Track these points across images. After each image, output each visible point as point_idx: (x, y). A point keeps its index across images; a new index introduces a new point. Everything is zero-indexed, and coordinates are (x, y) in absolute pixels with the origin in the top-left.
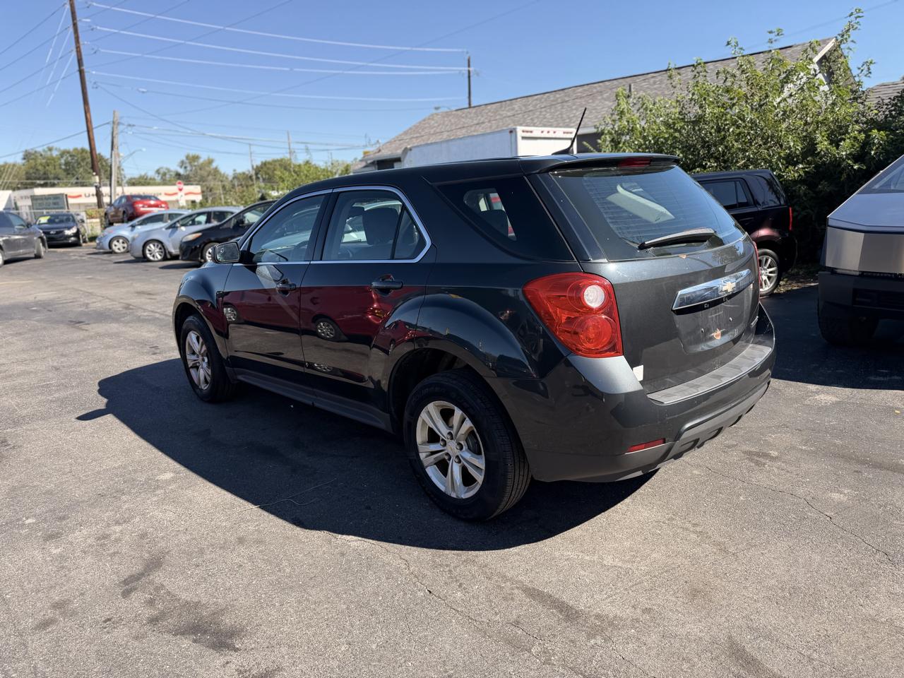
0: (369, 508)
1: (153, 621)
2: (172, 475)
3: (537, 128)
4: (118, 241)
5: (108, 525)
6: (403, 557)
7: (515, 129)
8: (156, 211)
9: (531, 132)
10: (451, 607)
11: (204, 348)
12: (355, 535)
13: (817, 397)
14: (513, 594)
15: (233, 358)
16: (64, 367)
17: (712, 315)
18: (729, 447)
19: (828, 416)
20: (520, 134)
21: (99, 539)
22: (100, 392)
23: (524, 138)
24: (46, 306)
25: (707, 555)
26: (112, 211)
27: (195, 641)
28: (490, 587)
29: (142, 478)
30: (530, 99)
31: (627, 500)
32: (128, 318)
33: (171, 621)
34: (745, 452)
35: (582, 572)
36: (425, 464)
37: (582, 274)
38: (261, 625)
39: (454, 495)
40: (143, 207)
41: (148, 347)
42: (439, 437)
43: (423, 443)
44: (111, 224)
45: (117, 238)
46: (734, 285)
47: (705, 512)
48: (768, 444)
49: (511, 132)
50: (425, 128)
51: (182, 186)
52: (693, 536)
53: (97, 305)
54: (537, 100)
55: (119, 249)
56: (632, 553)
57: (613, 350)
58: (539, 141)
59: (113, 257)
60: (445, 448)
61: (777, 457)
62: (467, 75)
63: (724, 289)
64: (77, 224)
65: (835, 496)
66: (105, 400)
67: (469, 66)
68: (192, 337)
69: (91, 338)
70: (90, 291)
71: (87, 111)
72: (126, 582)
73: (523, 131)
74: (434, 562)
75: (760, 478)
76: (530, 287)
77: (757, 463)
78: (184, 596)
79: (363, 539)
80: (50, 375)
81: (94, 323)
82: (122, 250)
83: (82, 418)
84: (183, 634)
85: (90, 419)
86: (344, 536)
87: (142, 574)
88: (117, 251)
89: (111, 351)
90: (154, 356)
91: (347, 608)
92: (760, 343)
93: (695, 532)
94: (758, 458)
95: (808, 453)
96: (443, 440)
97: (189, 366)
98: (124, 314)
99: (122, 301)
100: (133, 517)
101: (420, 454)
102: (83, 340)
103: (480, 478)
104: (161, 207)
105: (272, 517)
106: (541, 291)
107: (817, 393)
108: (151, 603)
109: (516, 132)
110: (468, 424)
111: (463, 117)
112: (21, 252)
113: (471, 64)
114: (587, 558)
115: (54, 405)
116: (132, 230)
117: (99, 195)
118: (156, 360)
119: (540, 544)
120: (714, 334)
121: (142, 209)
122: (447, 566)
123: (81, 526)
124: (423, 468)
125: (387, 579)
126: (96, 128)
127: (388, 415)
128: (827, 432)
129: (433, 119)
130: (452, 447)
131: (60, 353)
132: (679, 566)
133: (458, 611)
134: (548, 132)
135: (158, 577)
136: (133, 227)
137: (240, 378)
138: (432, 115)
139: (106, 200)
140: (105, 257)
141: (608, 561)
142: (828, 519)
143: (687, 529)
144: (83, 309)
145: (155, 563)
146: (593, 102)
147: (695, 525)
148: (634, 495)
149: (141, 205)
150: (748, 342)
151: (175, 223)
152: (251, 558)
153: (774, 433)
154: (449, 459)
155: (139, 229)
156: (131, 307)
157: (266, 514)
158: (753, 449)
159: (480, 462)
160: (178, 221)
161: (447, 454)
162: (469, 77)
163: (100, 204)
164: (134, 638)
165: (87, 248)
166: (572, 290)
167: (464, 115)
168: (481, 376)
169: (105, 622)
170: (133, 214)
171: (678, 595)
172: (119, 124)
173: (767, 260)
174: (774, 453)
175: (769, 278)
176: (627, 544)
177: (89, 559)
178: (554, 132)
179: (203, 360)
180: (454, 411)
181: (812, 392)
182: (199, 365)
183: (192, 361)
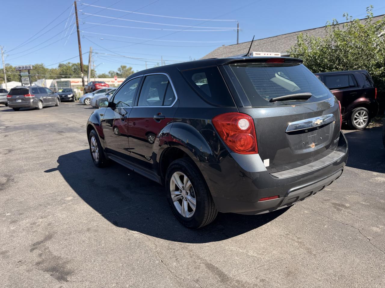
0: (148, 219)
1: (38, 264)
2: (72, 198)
3: (262, 52)
4: (87, 100)
5: (38, 218)
6: (155, 243)
7: (252, 53)
8: (104, 88)
9: (260, 54)
10: (169, 270)
11: (96, 144)
12: (138, 231)
13: (376, 178)
14: (200, 266)
15: (106, 148)
16: (48, 150)
17: (310, 135)
18: (325, 200)
19: (380, 188)
21: (31, 224)
22: (58, 161)
24: (52, 125)
25: (300, 254)
26: (87, 88)
27: (51, 275)
28: (191, 261)
29: (59, 198)
30: (262, 40)
31: (269, 224)
32: (81, 131)
33: (45, 265)
34: (333, 204)
35: (236, 258)
36: (173, 201)
37: (238, 113)
38: (82, 270)
39: (184, 216)
40: (99, 86)
41: (84, 143)
42: (179, 188)
43: (173, 191)
44: (86, 93)
45: (87, 99)
46: (322, 121)
47: (305, 232)
48: (346, 201)
50: (216, 53)
51: (116, 78)
52: (296, 244)
53: (71, 125)
54: (264, 41)
55: (88, 103)
56: (263, 250)
57: (253, 151)
59: (85, 107)
60: (181, 194)
61: (349, 207)
62: (237, 31)
63: (316, 123)
64: (73, 93)
65: (375, 229)
66: (58, 164)
67: (238, 27)
68: (93, 139)
69: (64, 138)
70: (71, 119)
71: (80, 47)
72: (34, 245)
74: (169, 247)
75: (338, 217)
76: (216, 119)
77: (338, 209)
78: (55, 253)
79: (141, 233)
80: (42, 153)
81: (67, 132)
82: (89, 104)
83: (46, 172)
84: (48, 271)
85: (49, 172)
86: (133, 231)
87: (42, 242)
88: (87, 104)
89: (69, 144)
90: (85, 147)
91: (122, 266)
92: (339, 151)
93: (298, 242)
94: (339, 207)
95: (366, 206)
96: (180, 190)
97: (92, 151)
98: (80, 129)
99: (81, 124)
100: (49, 215)
101: (172, 196)
102: (60, 139)
103: (194, 209)
104: (106, 86)
105: (105, 220)
106: (220, 121)
107: (377, 176)
108: (40, 255)
109: (253, 54)
110: (189, 183)
111: (232, 49)
112: (50, 103)
113: (239, 26)
114: (241, 251)
115: (38, 166)
116: (93, 96)
117: (83, 81)
118: (85, 148)
119: (220, 242)
120: (311, 145)
121: (99, 87)
122: (174, 249)
123: (27, 218)
124: (173, 203)
125: (145, 253)
126: (83, 54)
127: (160, 177)
128: (377, 196)
129: (219, 50)
130: (184, 193)
131: (49, 144)
132: (285, 259)
133: (171, 272)
134: (268, 54)
135: (48, 244)
136: (94, 94)
137: (109, 157)
138: (219, 48)
139: (86, 84)
140: (82, 106)
141: (251, 253)
142: (368, 240)
143: (294, 240)
144: (65, 127)
145: (49, 237)
146: (290, 41)
147: (298, 238)
148: (272, 221)
149: (98, 85)
150: (333, 150)
151: (109, 93)
152: (89, 238)
153: (350, 195)
154: (183, 199)
155: (96, 95)
156: (84, 126)
157: (103, 218)
158: (337, 202)
159: (194, 201)
160: (110, 92)
161: (182, 196)
162: (238, 32)
163: (83, 85)
164: (27, 271)
165: (76, 102)
166: (233, 121)
167: (232, 48)
168: (194, 161)
169: (18, 262)
170: (95, 89)
171: (280, 274)
172: (92, 52)
173: (363, 113)
174: (348, 205)
175: (364, 121)
176: (262, 245)
177: (24, 233)
178: (270, 54)
179: (97, 149)
180: (184, 176)
181: (375, 176)
182: (95, 151)
183: (93, 149)
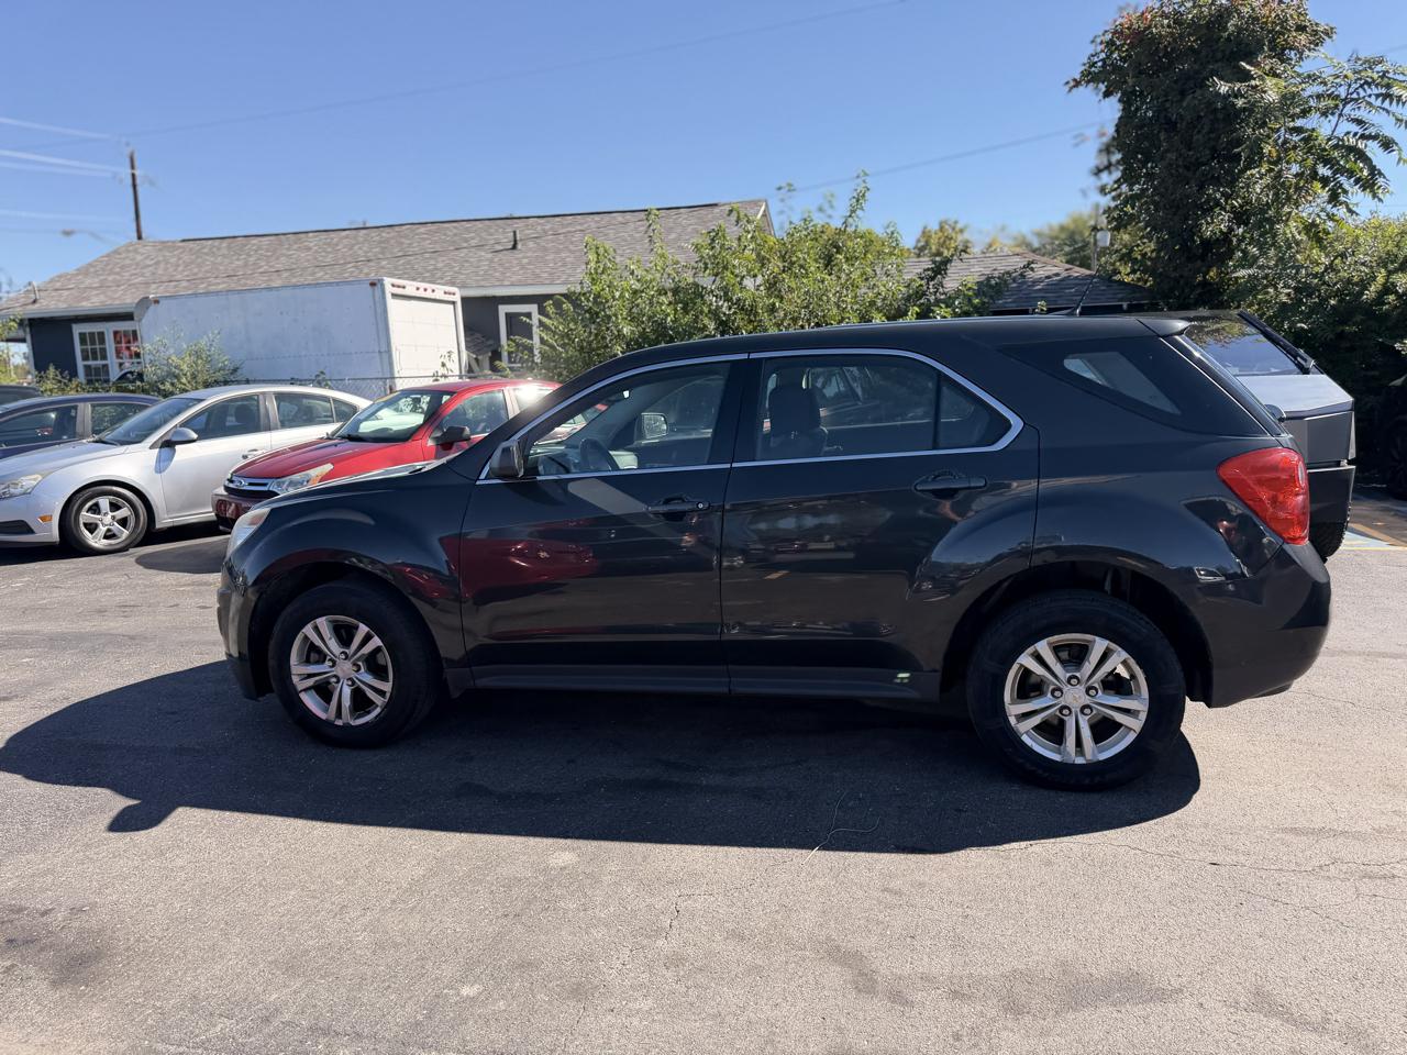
3: (412, 283)
6: (1116, 844)
7: (380, 281)
9: (404, 287)
10: (1264, 869)
11: (374, 644)
20: (389, 289)
23: (395, 296)
36: (1020, 733)
39: (1080, 761)
42: (1051, 686)
43: (1015, 702)
49: (373, 284)
58: (413, 302)
60: (1060, 700)
62: (129, 181)
67: (133, 167)
72: (864, 991)
73: (393, 285)
79: (1034, 842)
86: (1006, 846)
96: (1057, 689)
97: (300, 687)
101: (1010, 719)
103: (1135, 722)
109: (382, 285)
110: (1119, 658)
125: (1150, 868)
130: (1073, 695)
133: (1276, 870)
134: (425, 290)
135: (893, 968)
145: (847, 957)
154: (1069, 714)
159: (1139, 703)
161: (1064, 709)
162: (134, 186)
178: (433, 290)
179: (357, 669)
180: (1090, 643)
182: (338, 682)
183: (310, 676)
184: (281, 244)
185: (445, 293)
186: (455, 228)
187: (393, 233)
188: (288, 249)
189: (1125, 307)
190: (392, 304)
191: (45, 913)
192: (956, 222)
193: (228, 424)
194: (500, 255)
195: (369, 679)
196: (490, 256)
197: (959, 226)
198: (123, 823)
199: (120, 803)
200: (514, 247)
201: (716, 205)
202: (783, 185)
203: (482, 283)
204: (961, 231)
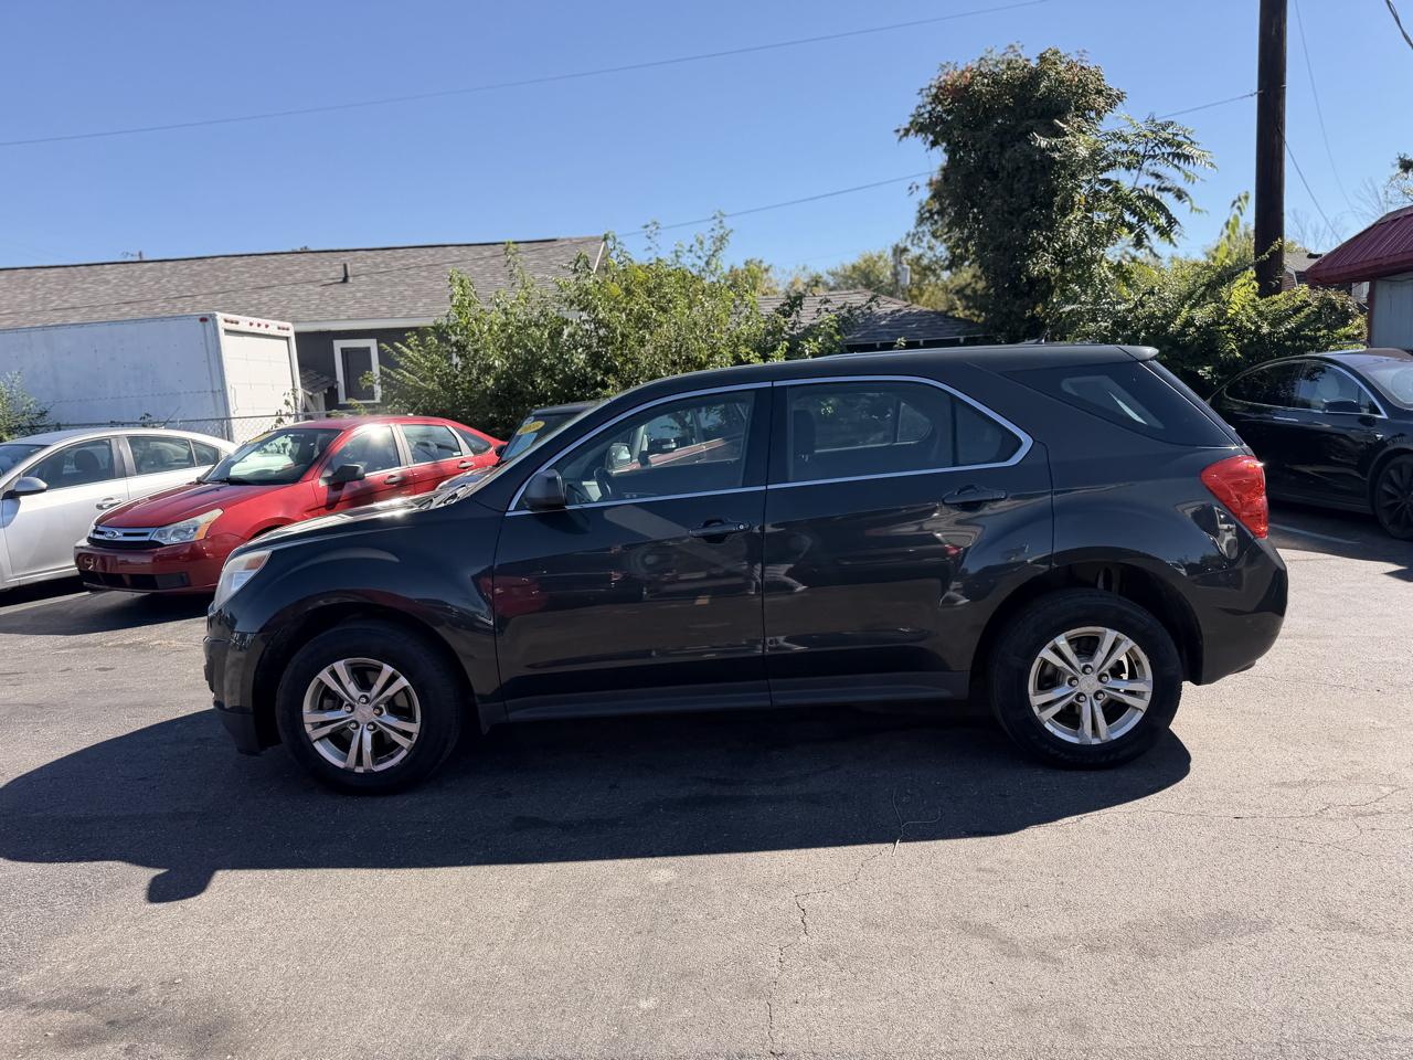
3: (244, 317)
6: (1150, 810)
7: (212, 316)
9: (237, 323)
14: (1279, 792)
20: (222, 325)
23: (228, 332)
36: (1043, 721)
39: (1096, 742)
42: (1068, 676)
43: (1036, 693)
49: (205, 320)
58: (246, 338)
60: (1076, 688)
73: (226, 321)
74: (1177, 802)
96: (1074, 679)
97: (315, 736)
101: (1034, 708)
103: (1143, 705)
109: (215, 321)
110: (1127, 645)
122: (1193, 799)
124: (1038, 725)
125: (1189, 826)
127: (969, 673)
133: (1288, 817)
134: (259, 325)
154: (1084, 699)
159: (1143, 685)
161: (1079, 696)
178: (267, 326)
180: (1102, 635)
182: (358, 727)
183: (324, 724)
184: (74, 277)
185: (279, 328)
186: (275, 260)
187: (204, 266)
188: (83, 282)
189: (962, 340)
190: (225, 340)
191: (132, 991)
192: (761, 262)
193: (64, 472)
194: (332, 288)
195: (393, 721)
196: (319, 289)
197: (764, 265)
198: (159, 893)
199: (146, 875)
200: (345, 280)
201: (555, 240)
202: (649, 223)
203: (316, 317)
204: (767, 270)
